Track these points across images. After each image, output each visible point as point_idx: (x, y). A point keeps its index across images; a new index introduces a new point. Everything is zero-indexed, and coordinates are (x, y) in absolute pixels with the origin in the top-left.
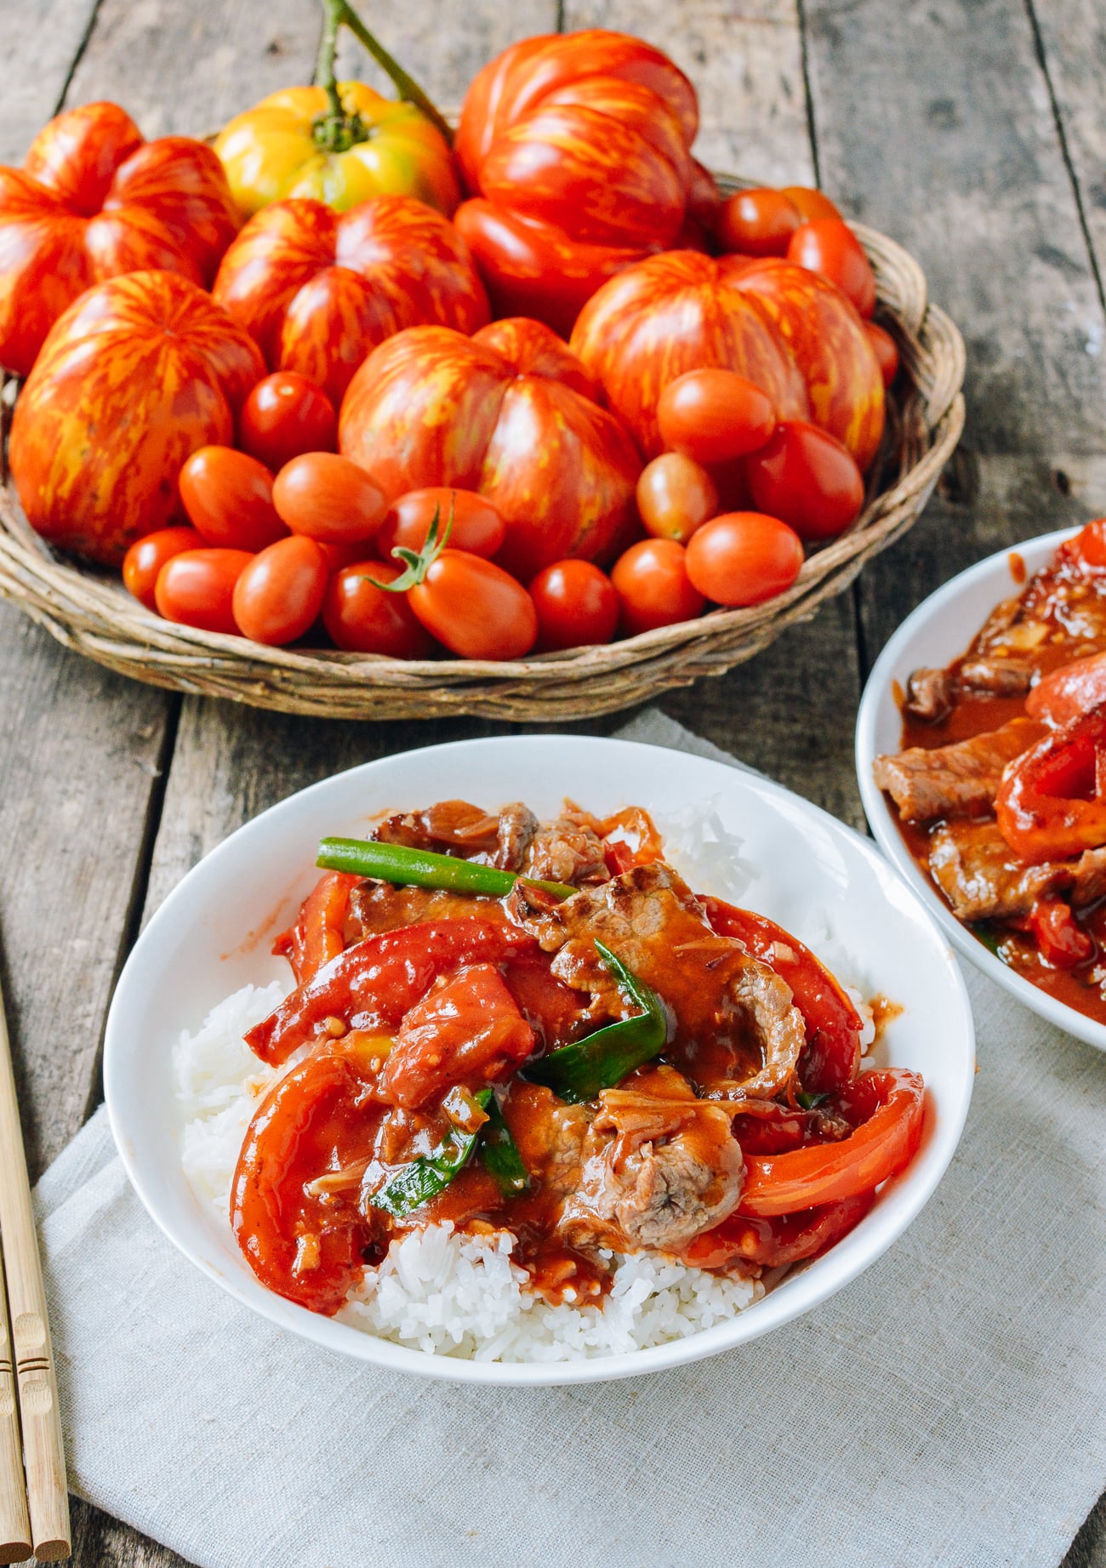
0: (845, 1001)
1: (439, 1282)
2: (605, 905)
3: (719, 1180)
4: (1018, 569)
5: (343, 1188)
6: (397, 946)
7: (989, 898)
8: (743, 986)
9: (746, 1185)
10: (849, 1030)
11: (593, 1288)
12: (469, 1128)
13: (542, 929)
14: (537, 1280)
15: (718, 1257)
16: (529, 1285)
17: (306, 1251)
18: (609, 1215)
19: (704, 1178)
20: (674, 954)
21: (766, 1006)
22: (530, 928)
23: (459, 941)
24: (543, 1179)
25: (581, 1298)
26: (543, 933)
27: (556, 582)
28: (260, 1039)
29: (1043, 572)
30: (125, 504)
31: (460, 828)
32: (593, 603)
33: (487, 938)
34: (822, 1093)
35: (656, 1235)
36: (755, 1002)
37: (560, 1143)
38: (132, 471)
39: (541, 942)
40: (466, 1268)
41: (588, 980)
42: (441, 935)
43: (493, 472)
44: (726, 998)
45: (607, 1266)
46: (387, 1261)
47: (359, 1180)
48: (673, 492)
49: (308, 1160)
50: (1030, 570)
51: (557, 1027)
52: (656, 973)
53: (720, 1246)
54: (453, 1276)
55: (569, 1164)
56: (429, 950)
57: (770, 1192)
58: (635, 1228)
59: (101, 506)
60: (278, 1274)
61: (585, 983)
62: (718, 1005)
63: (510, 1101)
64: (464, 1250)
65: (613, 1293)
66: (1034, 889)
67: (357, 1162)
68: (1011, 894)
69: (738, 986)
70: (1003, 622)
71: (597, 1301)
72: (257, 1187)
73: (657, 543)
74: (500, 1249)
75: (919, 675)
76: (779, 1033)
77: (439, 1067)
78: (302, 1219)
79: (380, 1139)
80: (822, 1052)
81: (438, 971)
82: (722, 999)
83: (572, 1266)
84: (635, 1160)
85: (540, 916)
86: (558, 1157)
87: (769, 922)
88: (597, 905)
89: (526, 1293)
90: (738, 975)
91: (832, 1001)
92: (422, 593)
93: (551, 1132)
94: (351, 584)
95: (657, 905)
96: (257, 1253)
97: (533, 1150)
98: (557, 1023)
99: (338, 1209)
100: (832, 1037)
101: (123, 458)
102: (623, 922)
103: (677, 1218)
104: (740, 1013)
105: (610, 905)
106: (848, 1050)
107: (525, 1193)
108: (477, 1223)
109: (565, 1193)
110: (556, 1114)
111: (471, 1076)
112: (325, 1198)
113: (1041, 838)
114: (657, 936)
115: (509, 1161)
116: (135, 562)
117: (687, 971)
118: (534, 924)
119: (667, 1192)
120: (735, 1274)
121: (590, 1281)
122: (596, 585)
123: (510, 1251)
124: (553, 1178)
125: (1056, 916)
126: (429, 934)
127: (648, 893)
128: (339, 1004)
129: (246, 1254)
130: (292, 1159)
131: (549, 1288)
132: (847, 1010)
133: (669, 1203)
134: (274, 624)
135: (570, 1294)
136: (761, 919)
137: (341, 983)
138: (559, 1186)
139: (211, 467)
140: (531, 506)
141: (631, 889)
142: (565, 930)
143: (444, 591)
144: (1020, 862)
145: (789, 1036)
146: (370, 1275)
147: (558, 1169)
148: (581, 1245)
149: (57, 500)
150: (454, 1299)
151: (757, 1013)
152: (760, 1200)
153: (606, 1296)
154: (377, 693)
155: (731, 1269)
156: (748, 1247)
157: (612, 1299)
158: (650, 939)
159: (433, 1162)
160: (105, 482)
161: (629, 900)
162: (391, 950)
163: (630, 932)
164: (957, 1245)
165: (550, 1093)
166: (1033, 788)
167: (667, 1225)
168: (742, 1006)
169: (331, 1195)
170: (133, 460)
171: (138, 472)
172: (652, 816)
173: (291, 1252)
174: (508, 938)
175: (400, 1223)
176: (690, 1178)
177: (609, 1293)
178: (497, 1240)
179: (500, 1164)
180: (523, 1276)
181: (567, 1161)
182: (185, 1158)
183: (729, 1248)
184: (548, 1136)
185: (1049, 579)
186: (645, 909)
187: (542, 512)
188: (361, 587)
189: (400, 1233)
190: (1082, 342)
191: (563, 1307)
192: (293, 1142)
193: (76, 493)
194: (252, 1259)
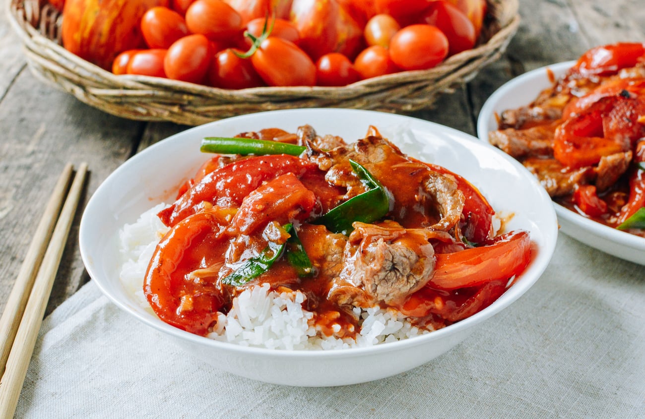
0: (484, 200)
1: (261, 318)
2: (354, 150)
3: (422, 260)
4: (551, 76)
5: (207, 276)
6: (242, 167)
7: (552, 186)
8: (430, 183)
9: (437, 266)
10: (487, 213)
11: (351, 327)
12: (279, 241)
13: (320, 160)
14: (317, 320)
15: (421, 309)
16: (313, 322)
17: (186, 302)
18: (358, 284)
19: (413, 257)
20: (392, 169)
21: (443, 191)
22: (314, 160)
23: (275, 166)
24: (321, 269)
25: (343, 332)
26: (321, 162)
27: (325, 63)
28: (165, 216)
29: (564, 77)
30: (115, 39)
31: (277, 137)
32: (344, 72)
33: (290, 163)
34: (474, 242)
35: (386, 291)
36: (436, 191)
37: (330, 251)
38: (118, 21)
39: (319, 166)
40: (276, 312)
41: (346, 181)
42: (266, 162)
43: (294, 16)
44: (420, 188)
45: (358, 319)
46: (232, 311)
47: (217, 273)
48: (383, 28)
49: (188, 262)
50: (557, 77)
51: (329, 203)
52: (382, 177)
53: (422, 303)
54: (269, 315)
55: (336, 262)
56: (259, 169)
57: (451, 270)
58: (374, 288)
59: (103, 40)
60: (169, 314)
61: (344, 182)
62: (417, 192)
63: (303, 231)
64: (276, 300)
65: (362, 332)
66: (577, 179)
67: (216, 264)
68: (564, 185)
69: (427, 183)
70: (546, 96)
71: (353, 336)
72: (159, 272)
73: (375, 48)
74: (296, 300)
75: (507, 111)
76: (451, 201)
77: (262, 211)
78: (184, 290)
79: (230, 251)
80: (473, 223)
81: (263, 179)
82: (418, 189)
83: (338, 314)
84: (373, 246)
85: (319, 155)
86: (329, 258)
87: (441, 167)
88: (350, 150)
89: (312, 327)
90: (427, 178)
91: (477, 200)
92: (259, 54)
93: (325, 246)
94: (223, 58)
95: (382, 151)
96: (158, 305)
97: (315, 254)
98: (328, 201)
99: (204, 285)
100: (479, 216)
101: (115, 14)
102: (363, 157)
103: (398, 279)
104: (429, 197)
105: (357, 151)
106: (487, 222)
107: (310, 275)
108: (283, 288)
109: (333, 276)
110: (328, 237)
111: (281, 217)
112: (197, 280)
113: (578, 155)
114: (382, 162)
115: (302, 259)
116: (119, 62)
117: (400, 176)
118: (316, 158)
119: (392, 262)
120: (430, 326)
121: (347, 324)
122: (345, 64)
123: (302, 301)
124: (326, 268)
125: (589, 191)
126: (260, 161)
127: (376, 145)
128: (210, 195)
129: (151, 304)
130: (179, 262)
131: (324, 324)
132: (485, 205)
133: (394, 268)
134: (184, 71)
135: (337, 328)
136: (437, 166)
137: (211, 186)
138: (330, 272)
139: (158, 15)
140: (314, 29)
141: (367, 144)
142: (332, 160)
143: (270, 53)
144: (568, 168)
145: (456, 203)
146: (221, 317)
147: (329, 264)
148: (343, 305)
149: (83, 39)
150: (270, 327)
151: (438, 196)
152: (445, 277)
153: (357, 334)
154: (236, 106)
155: (428, 323)
156: (438, 304)
157: (361, 335)
158: (379, 164)
159: (258, 260)
160: (105, 27)
161: (366, 148)
162: (238, 169)
163: (367, 161)
164: (548, 344)
165: (325, 227)
166: (572, 133)
167: (392, 283)
168: (430, 193)
169: (201, 279)
170: (120, 15)
171: (122, 21)
172: (378, 128)
173: (177, 303)
174: (302, 164)
175: (239, 288)
176: (405, 257)
177: (359, 332)
178: (294, 296)
179: (297, 260)
180: (310, 315)
181: (334, 260)
182: (121, 273)
183: (427, 304)
184: (323, 247)
185: (567, 80)
186: (375, 152)
187: (319, 32)
188: (229, 58)
189: (239, 293)
190: (567, 27)
191: (332, 338)
192: (181, 253)
193: (92, 33)
194: (154, 306)
